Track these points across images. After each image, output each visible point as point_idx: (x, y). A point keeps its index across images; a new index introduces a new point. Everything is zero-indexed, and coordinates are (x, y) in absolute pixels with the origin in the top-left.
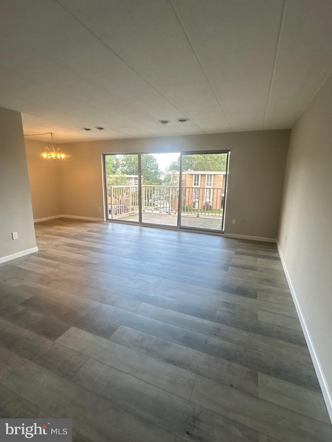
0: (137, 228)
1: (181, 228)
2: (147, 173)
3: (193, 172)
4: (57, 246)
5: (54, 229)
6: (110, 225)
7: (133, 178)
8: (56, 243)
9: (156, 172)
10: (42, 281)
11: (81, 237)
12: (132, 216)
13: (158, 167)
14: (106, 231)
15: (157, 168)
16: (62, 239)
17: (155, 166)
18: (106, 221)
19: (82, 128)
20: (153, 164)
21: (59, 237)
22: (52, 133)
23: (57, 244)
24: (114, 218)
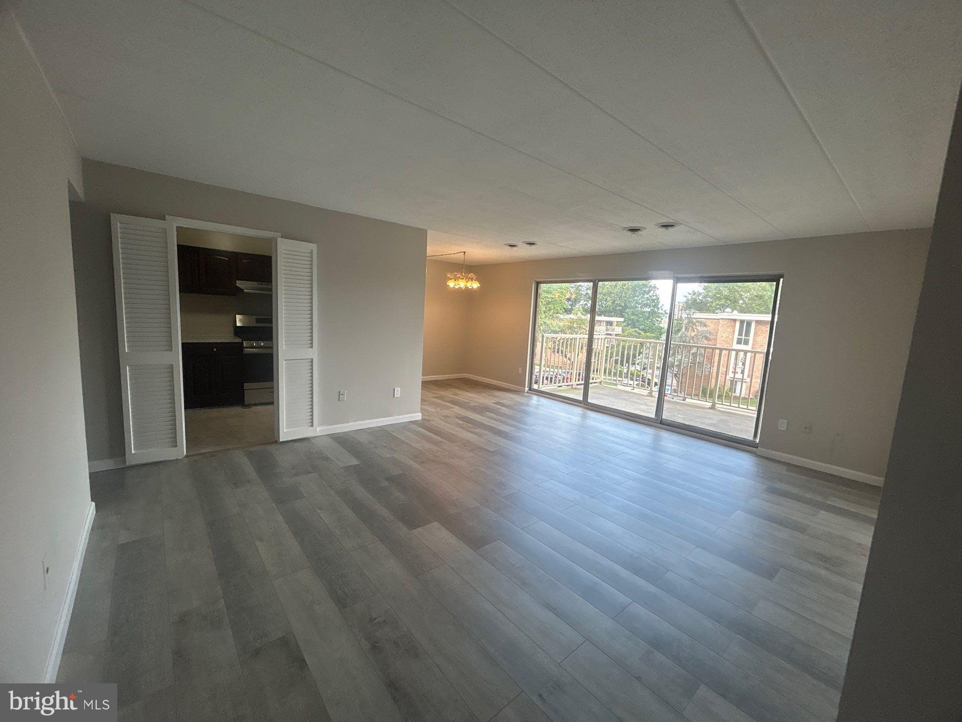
0: (578, 410)
1: (661, 423)
2: (633, 314)
3: (736, 315)
4: (445, 417)
5: (449, 394)
6: (535, 399)
7: (603, 321)
8: (446, 412)
9: (653, 313)
10: (416, 457)
11: (482, 409)
12: (576, 389)
13: (658, 303)
14: (522, 407)
15: (655, 305)
16: (457, 409)
17: (653, 300)
18: (527, 392)
19: (505, 244)
20: (648, 296)
21: (453, 406)
22: (464, 253)
23: (448, 415)
24: (543, 389)
